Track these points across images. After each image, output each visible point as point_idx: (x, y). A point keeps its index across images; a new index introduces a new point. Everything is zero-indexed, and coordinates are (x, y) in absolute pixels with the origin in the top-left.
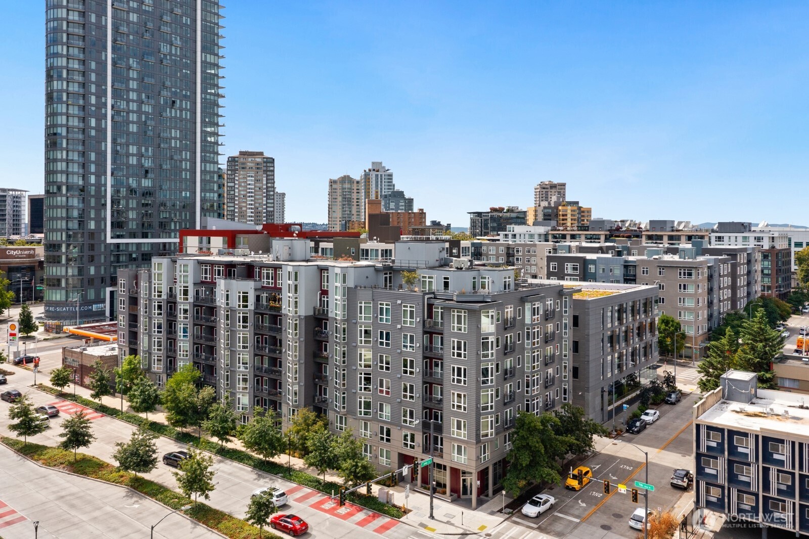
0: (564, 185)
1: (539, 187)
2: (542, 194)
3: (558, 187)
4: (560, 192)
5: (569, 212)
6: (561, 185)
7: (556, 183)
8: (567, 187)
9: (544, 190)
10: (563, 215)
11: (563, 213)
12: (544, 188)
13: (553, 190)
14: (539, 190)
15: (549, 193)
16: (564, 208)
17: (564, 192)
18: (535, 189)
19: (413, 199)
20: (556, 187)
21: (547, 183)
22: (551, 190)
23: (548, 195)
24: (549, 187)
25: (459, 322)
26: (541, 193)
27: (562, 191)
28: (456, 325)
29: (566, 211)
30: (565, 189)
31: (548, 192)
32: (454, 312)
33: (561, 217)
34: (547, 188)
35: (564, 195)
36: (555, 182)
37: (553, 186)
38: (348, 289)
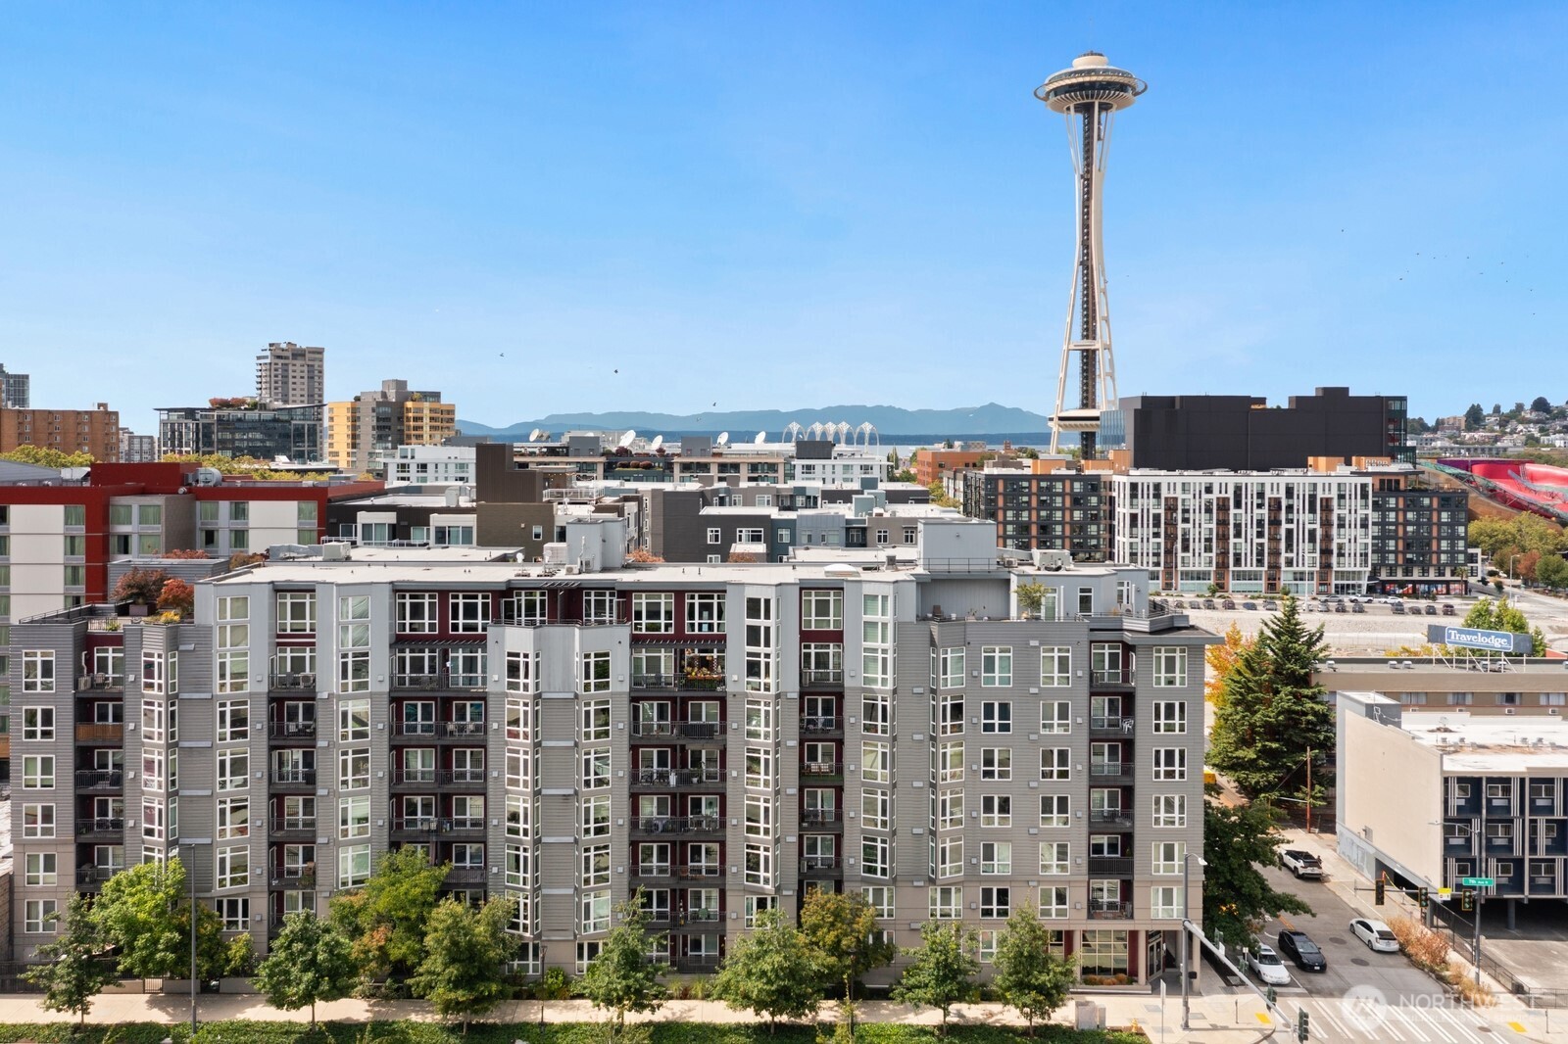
0: (320, 352)
1: (268, 353)
2: (276, 370)
3: (307, 355)
4: (313, 366)
5: (426, 414)
6: (314, 352)
7: (304, 347)
8: (326, 355)
9: (280, 362)
10: (416, 419)
11: (416, 415)
12: (279, 357)
13: (298, 362)
14: (268, 361)
15: (291, 368)
16: (418, 405)
17: (321, 366)
18: (259, 358)
19: (27, 377)
20: (304, 355)
21: (284, 346)
22: (295, 362)
23: (287, 371)
24: (289, 354)
25: (1170, 668)
26: (273, 367)
27: (316, 364)
28: (1163, 675)
29: (421, 410)
30: (321, 360)
31: (287, 365)
32: (1159, 651)
33: (412, 423)
34: (286, 358)
35: (321, 372)
36: (302, 343)
37: (299, 354)
38: (899, 626)
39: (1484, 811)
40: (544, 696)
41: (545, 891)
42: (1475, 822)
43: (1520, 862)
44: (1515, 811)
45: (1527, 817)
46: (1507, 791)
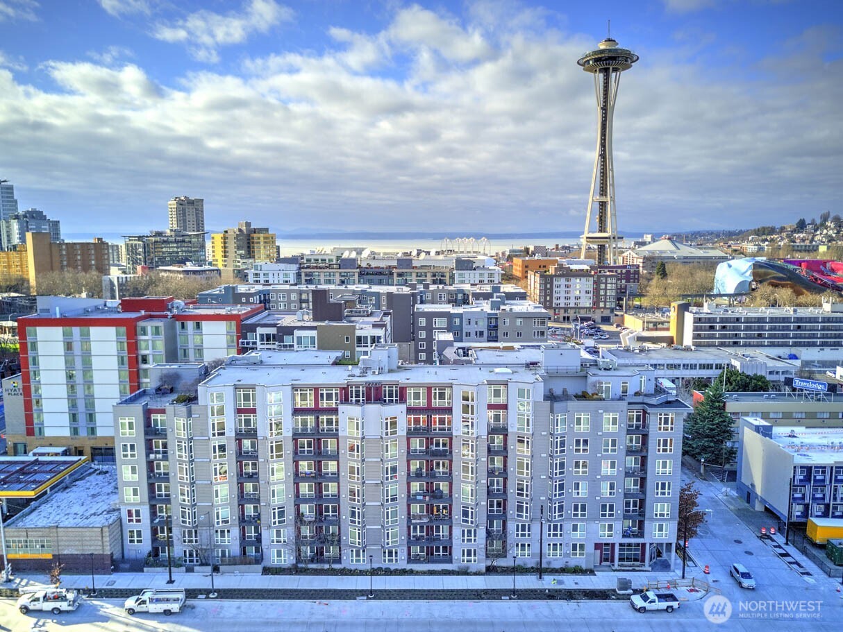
0: (201, 201)
3: (195, 203)
4: (198, 209)
5: (262, 240)
6: (198, 202)
7: (193, 199)
8: (205, 203)
9: (181, 207)
10: (257, 243)
11: (256, 241)
12: (180, 204)
13: (191, 207)
15: (187, 210)
16: (258, 235)
17: (202, 210)
19: (58, 222)
20: (193, 203)
21: (183, 198)
22: (189, 207)
23: (185, 212)
24: (186, 203)
26: (178, 209)
27: (200, 208)
28: (663, 426)
29: (259, 238)
30: (202, 206)
31: (185, 209)
32: (661, 415)
33: (255, 245)
34: (185, 205)
35: (202, 212)
36: (192, 197)
37: (191, 203)
38: (535, 403)
39: (812, 482)
40: (366, 437)
41: (367, 527)
42: (808, 487)
43: (829, 505)
44: (827, 482)
45: (833, 485)
46: (824, 472)
